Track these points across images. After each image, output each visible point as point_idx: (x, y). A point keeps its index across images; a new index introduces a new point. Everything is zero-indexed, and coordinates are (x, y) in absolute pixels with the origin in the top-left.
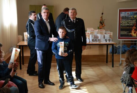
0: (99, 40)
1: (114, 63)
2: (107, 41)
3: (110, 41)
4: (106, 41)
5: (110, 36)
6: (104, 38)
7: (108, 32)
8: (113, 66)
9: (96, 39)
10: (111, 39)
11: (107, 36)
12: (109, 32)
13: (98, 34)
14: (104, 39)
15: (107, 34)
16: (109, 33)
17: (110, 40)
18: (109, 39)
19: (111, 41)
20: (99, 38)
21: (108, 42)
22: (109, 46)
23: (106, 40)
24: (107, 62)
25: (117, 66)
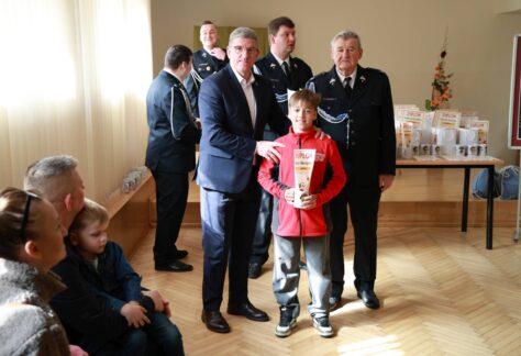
0: (437, 148)
1: (495, 231)
2: (469, 152)
3: (478, 154)
4: (466, 154)
5: (480, 133)
6: (458, 142)
7: (469, 121)
8: (490, 246)
9: (429, 145)
10: (483, 146)
11: (469, 136)
12: (476, 120)
13: (434, 125)
14: (458, 146)
15: (468, 126)
16: (475, 125)
17: (479, 148)
18: (475, 145)
19: (483, 152)
20: (439, 143)
21: (471, 158)
22: (472, 171)
23: (464, 151)
24: (464, 229)
25: (506, 246)
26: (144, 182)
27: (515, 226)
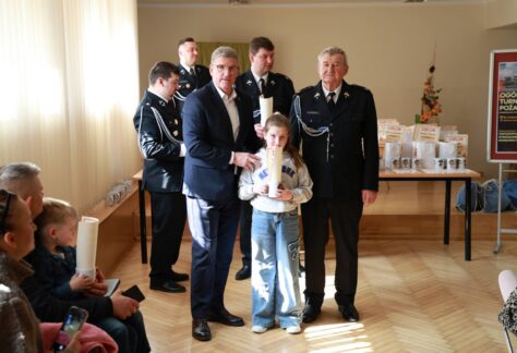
0: (417, 161)
1: (473, 243)
2: (449, 166)
3: (457, 167)
4: (445, 168)
5: (459, 147)
6: (437, 156)
7: (449, 135)
8: (468, 258)
9: (408, 159)
10: (462, 159)
11: (448, 150)
12: (456, 134)
13: (414, 139)
14: (437, 160)
15: (448, 139)
16: (454, 139)
17: (458, 162)
18: (454, 158)
19: (461, 165)
20: (419, 156)
21: (450, 171)
22: (453, 183)
23: (443, 164)
24: (447, 241)
25: (485, 258)
26: (128, 195)
27: (496, 239)
